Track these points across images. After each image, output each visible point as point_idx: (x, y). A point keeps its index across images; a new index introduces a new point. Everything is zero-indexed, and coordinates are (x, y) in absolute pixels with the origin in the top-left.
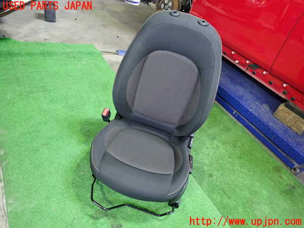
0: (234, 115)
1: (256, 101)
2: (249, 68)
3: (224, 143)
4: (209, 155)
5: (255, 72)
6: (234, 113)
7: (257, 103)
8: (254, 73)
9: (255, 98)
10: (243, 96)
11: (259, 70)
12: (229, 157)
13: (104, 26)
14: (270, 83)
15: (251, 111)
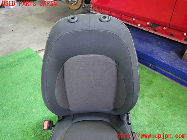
0: (151, 67)
1: (164, 51)
2: (151, 28)
3: (152, 96)
4: (145, 115)
5: (156, 29)
6: (150, 66)
7: (165, 52)
8: (155, 31)
9: (163, 49)
10: (153, 51)
11: (159, 28)
12: (161, 109)
13: (35, 28)
14: (171, 35)
15: (163, 62)
